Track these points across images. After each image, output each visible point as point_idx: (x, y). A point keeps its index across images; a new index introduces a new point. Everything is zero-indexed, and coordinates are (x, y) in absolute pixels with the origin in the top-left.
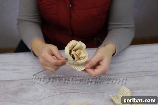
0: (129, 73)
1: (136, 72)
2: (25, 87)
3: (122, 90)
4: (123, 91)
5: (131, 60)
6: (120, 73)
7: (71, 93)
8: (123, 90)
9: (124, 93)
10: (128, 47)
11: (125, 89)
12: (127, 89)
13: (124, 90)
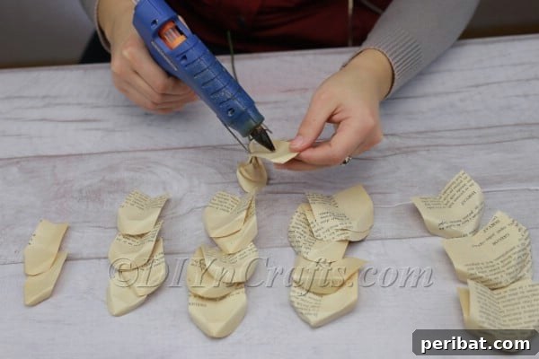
0: (471, 129)
1: (496, 126)
2: (125, 175)
3: (453, 184)
4: (457, 189)
5: (477, 86)
6: (439, 131)
7: (278, 196)
8: (459, 184)
9: (457, 195)
10: (454, 46)
11: (465, 182)
12: (473, 181)
13: (461, 185)
